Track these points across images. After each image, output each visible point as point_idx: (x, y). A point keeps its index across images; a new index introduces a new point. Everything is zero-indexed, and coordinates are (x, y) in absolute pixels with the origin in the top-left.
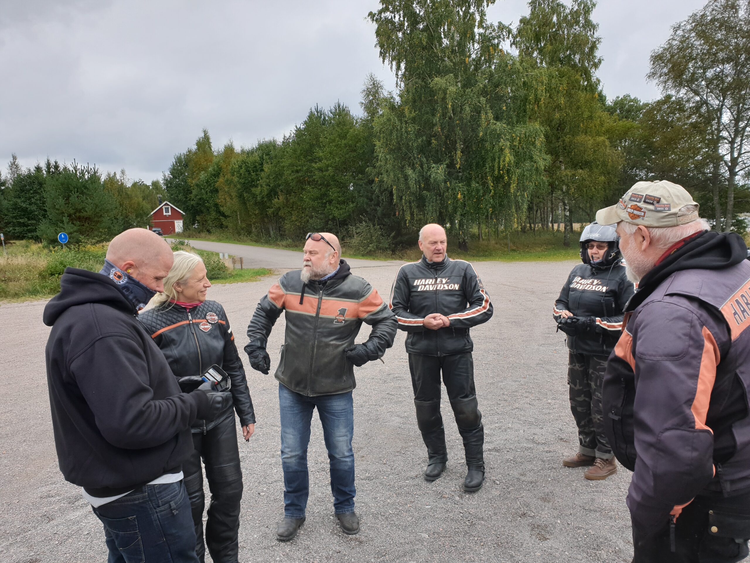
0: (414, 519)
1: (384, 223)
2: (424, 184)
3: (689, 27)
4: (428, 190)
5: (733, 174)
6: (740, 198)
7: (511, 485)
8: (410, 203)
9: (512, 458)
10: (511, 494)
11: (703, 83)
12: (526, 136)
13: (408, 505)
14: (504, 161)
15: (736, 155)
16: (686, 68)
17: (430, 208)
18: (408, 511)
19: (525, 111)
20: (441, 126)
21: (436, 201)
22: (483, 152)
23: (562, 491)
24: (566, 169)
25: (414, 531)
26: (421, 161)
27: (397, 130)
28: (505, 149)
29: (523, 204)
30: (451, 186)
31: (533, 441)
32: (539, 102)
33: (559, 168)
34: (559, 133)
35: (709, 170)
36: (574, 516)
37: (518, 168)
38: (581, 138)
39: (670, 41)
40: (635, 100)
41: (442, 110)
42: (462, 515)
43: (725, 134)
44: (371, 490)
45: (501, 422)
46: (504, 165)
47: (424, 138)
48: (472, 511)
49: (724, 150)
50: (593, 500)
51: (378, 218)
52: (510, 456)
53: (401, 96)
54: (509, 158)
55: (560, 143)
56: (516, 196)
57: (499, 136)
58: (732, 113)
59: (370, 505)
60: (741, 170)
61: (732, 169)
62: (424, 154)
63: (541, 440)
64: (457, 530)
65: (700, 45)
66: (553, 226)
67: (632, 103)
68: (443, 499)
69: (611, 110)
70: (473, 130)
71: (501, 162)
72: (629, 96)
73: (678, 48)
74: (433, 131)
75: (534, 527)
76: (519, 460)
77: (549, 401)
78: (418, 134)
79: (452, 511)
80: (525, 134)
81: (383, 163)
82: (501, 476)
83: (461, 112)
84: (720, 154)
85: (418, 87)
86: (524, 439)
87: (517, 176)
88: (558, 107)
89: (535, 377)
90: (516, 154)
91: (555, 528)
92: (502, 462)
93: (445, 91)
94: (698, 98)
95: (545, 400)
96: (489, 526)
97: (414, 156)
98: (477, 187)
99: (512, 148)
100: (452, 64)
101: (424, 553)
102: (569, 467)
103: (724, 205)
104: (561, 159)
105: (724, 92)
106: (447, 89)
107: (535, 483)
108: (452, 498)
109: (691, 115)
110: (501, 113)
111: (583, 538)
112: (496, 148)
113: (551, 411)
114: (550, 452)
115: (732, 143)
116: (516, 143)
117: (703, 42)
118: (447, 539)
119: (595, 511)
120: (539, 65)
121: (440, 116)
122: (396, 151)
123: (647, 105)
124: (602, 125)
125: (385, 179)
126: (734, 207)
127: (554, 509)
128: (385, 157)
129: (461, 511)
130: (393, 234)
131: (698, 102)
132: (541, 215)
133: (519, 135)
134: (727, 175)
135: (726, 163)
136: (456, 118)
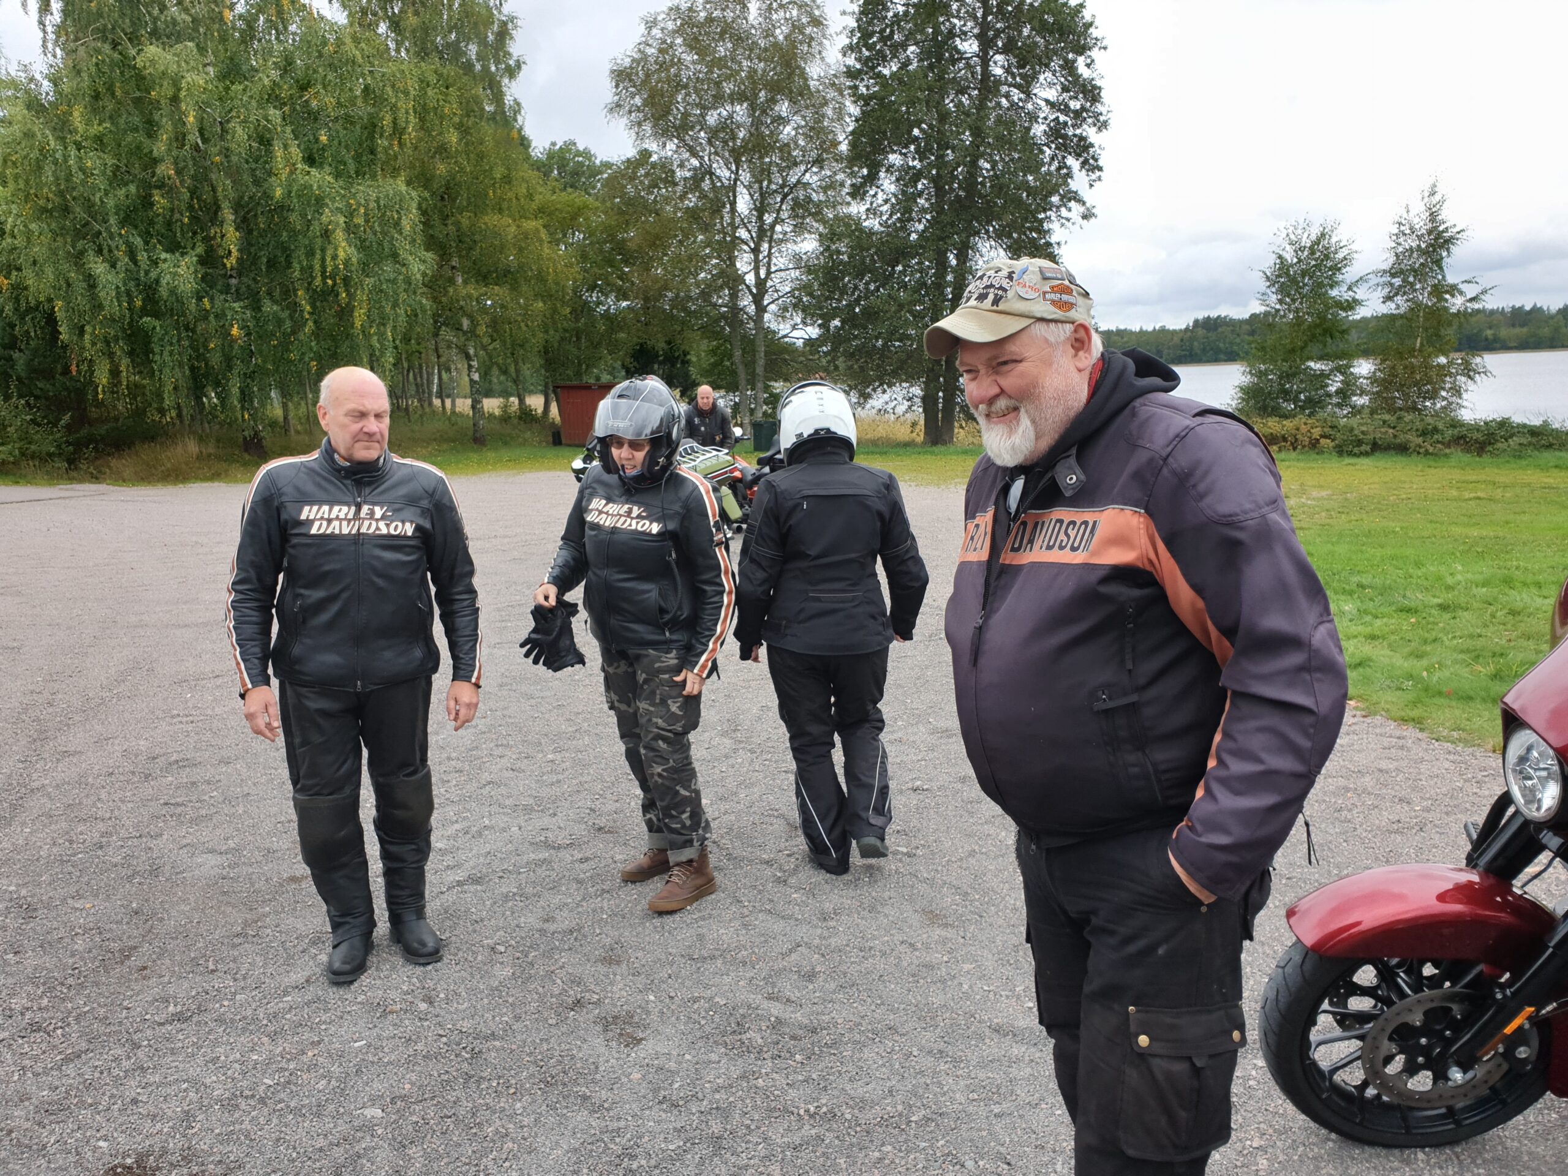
0: (333, 1082)
1: (37, 392)
2: (144, 300)
3: (670, 25)
4: (157, 315)
5: (761, 309)
6: (775, 354)
7: (531, 947)
8: (108, 343)
9: (515, 890)
10: (536, 966)
11: (702, 134)
12: (379, 206)
13: (310, 1054)
14: (335, 257)
15: (763, 274)
16: (672, 101)
17: (167, 358)
18: (312, 1067)
19: (372, 152)
20: (176, 163)
21: (179, 341)
22: (285, 234)
23: (638, 934)
24: (465, 282)
25: (342, 1110)
26: (129, 245)
27: (55, 162)
28: (334, 230)
29: (382, 354)
30: (212, 307)
31: (547, 845)
32: (401, 134)
33: (451, 281)
34: (445, 206)
35: (722, 299)
36: (677, 978)
37: (367, 276)
38: (491, 219)
39: (641, 47)
40: (587, 154)
41: (175, 126)
42: (444, 1039)
43: (742, 233)
44: (194, 1044)
45: (464, 818)
46: (337, 267)
47: (132, 188)
48: (466, 1025)
49: (743, 263)
50: (701, 937)
51: (19, 379)
52: (509, 886)
53: (55, 81)
54: (345, 251)
55: (451, 228)
56: (367, 336)
57: (319, 202)
58: (752, 196)
59: (208, 1081)
60: (773, 302)
61: (758, 300)
62: (136, 227)
63: (562, 839)
64: (445, 1077)
65: (694, 62)
66: (443, 402)
67: (581, 159)
68: (390, 1017)
69: (542, 167)
70: (257, 182)
71: (328, 259)
72: (575, 144)
73: (656, 62)
74: (154, 174)
75: (607, 1023)
76: (529, 890)
77: (550, 757)
78: (117, 178)
79: (418, 1037)
80: (377, 201)
81: (19, 242)
82: (501, 933)
83: (222, 138)
84: (738, 270)
85: (103, 61)
86: (527, 845)
87: (366, 292)
88: (443, 150)
89: (505, 712)
90: (363, 246)
91: (648, 1013)
92: (495, 903)
93: (176, 84)
94: (695, 162)
95: (540, 755)
96: (514, 1047)
97: (108, 230)
98: (275, 313)
99: (350, 229)
100: (188, 19)
101: (384, 1154)
102: (633, 882)
103: (750, 365)
104: (455, 262)
105: (737, 155)
106: (183, 77)
107: (579, 931)
108: (409, 1009)
109: (687, 193)
110: (318, 150)
111: (709, 1017)
112: (316, 228)
113: (560, 777)
114: (587, 859)
115: (756, 251)
116: (360, 221)
117: (696, 57)
118: (429, 1103)
119: (713, 958)
120: (393, 53)
121: (170, 139)
122: (56, 214)
123: (607, 165)
124: (530, 197)
125: (30, 282)
126: (765, 370)
127: (634, 975)
128: (25, 226)
129: (441, 1032)
130: (66, 418)
131: (695, 169)
132: (415, 379)
133: (363, 202)
134: (752, 309)
135: (748, 287)
136: (214, 150)
